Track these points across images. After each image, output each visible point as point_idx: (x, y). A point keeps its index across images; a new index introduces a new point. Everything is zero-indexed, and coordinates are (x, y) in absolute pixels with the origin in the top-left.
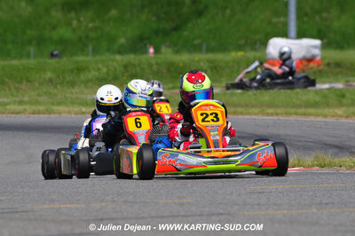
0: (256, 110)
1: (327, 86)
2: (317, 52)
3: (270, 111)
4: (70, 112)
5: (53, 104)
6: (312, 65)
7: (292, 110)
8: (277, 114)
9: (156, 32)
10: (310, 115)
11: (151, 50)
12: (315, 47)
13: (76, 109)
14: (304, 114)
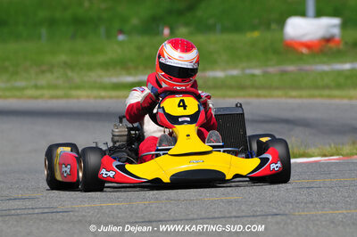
0: (279, 93)
1: (347, 66)
2: (336, 31)
3: (294, 93)
4: (88, 97)
5: (71, 88)
6: (331, 45)
7: (316, 92)
8: (301, 97)
10: (335, 97)
11: (166, 31)
12: (334, 26)
13: (95, 93)
14: (329, 97)
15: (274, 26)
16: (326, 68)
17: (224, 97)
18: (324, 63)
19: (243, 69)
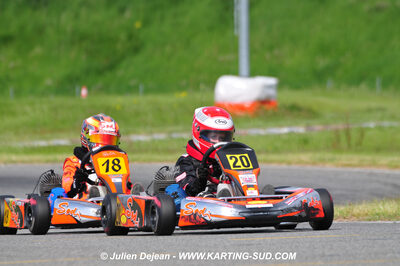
1: (285, 130)
2: (272, 92)
6: (266, 107)
9: (87, 72)
10: (271, 162)
11: (84, 92)
12: (270, 87)
15: (202, 87)
16: (262, 132)
17: (150, 161)
18: (259, 127)
19: (171, 133)
